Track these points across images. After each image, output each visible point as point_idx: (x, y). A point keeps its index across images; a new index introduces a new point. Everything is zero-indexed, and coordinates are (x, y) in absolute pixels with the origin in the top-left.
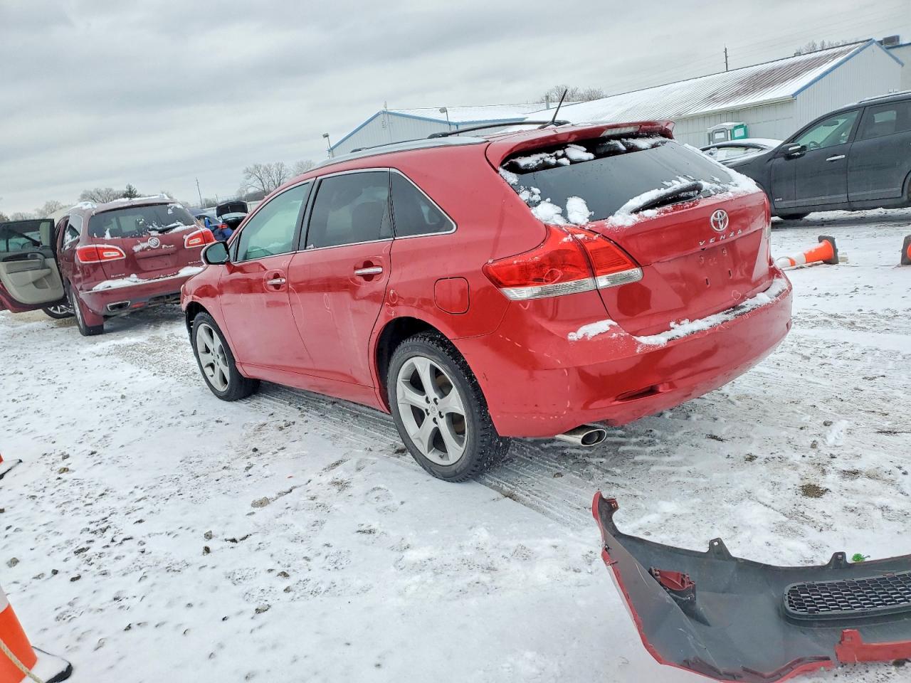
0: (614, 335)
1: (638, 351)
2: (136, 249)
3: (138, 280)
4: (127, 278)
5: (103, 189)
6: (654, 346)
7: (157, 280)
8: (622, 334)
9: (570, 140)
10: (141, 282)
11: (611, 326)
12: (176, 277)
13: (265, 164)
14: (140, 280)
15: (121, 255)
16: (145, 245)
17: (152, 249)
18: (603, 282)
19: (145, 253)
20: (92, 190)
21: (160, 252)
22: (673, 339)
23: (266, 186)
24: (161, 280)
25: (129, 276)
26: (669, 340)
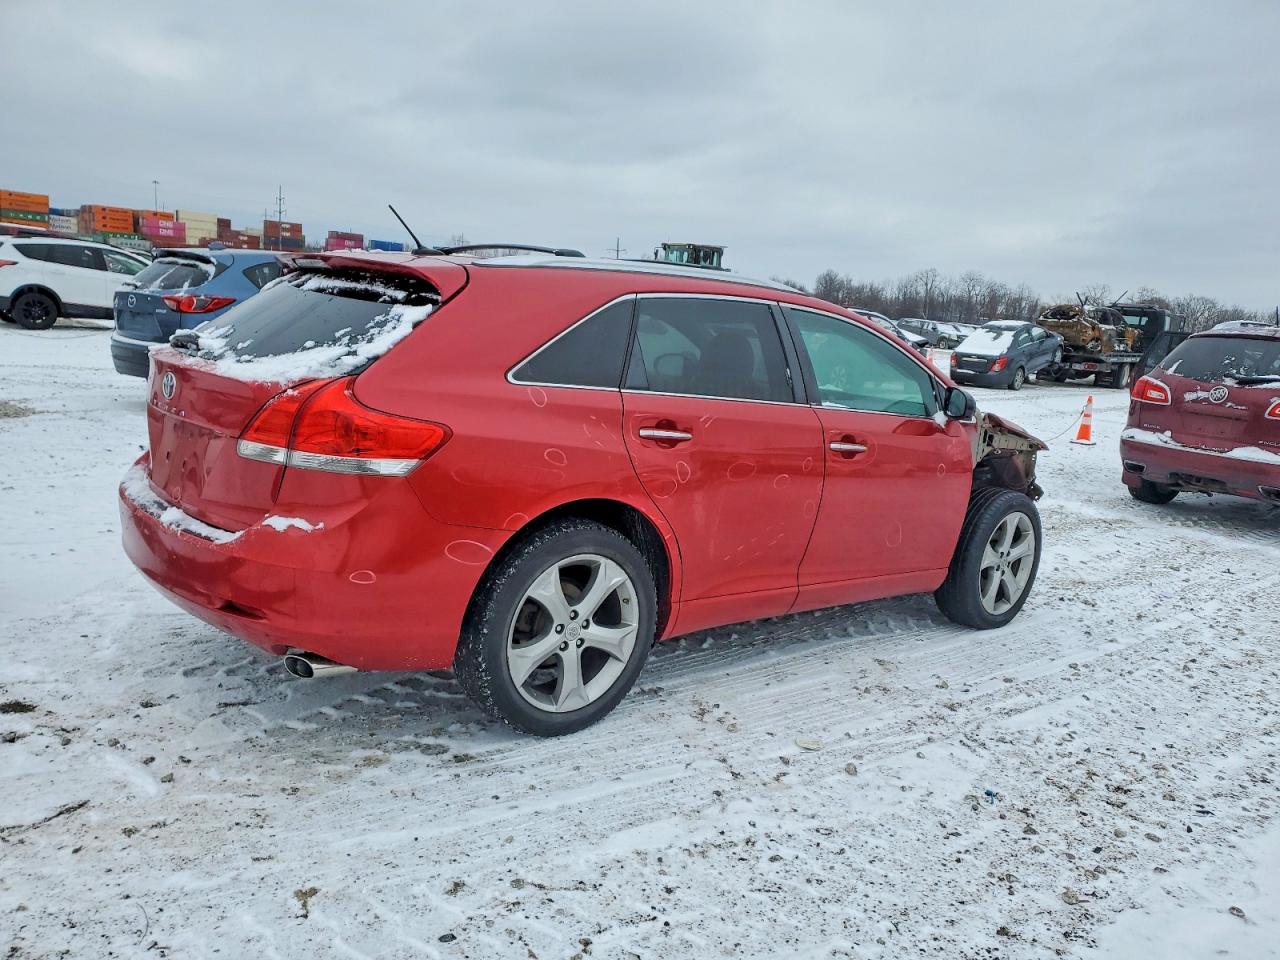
2: (1189, 396)
3: (1169, 440)
4: (1159, 434)
7: (1193, 450)
10: (1172, 445)
12: (1224, 455)
14: (1173, 442)
15: (1166, 400)
16: (1202, 395)
17: (1210, 403)
19: (1197, 407)
21: (1220, 410)
24: (1198, 451)
25: (1162, 432)
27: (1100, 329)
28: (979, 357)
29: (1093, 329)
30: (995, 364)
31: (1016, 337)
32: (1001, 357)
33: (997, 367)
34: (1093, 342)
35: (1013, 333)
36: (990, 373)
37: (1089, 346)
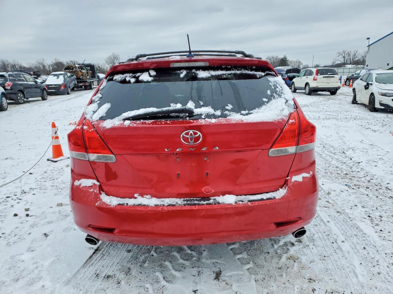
0: (92, 190)
1: (97, 204)
5: (275, 56)
6: (107, 205)
8: (95, 191)
9: (151, 67)
11: (94, 184)
13: (348, 50)
18: (93, 157)
20: (271, 56)
22: (122, 205)
23: (345, 61)
26: (119, 204)
27: (82, 72)
28: (55, 85)
29: (81, 72)
30: (61, 87)
31: (64, 77)
32: (63, 84)
33: (62, 88)
34: (82, 76)
35: (63, 76)
36: (61, 90)
37: (81, 77)
